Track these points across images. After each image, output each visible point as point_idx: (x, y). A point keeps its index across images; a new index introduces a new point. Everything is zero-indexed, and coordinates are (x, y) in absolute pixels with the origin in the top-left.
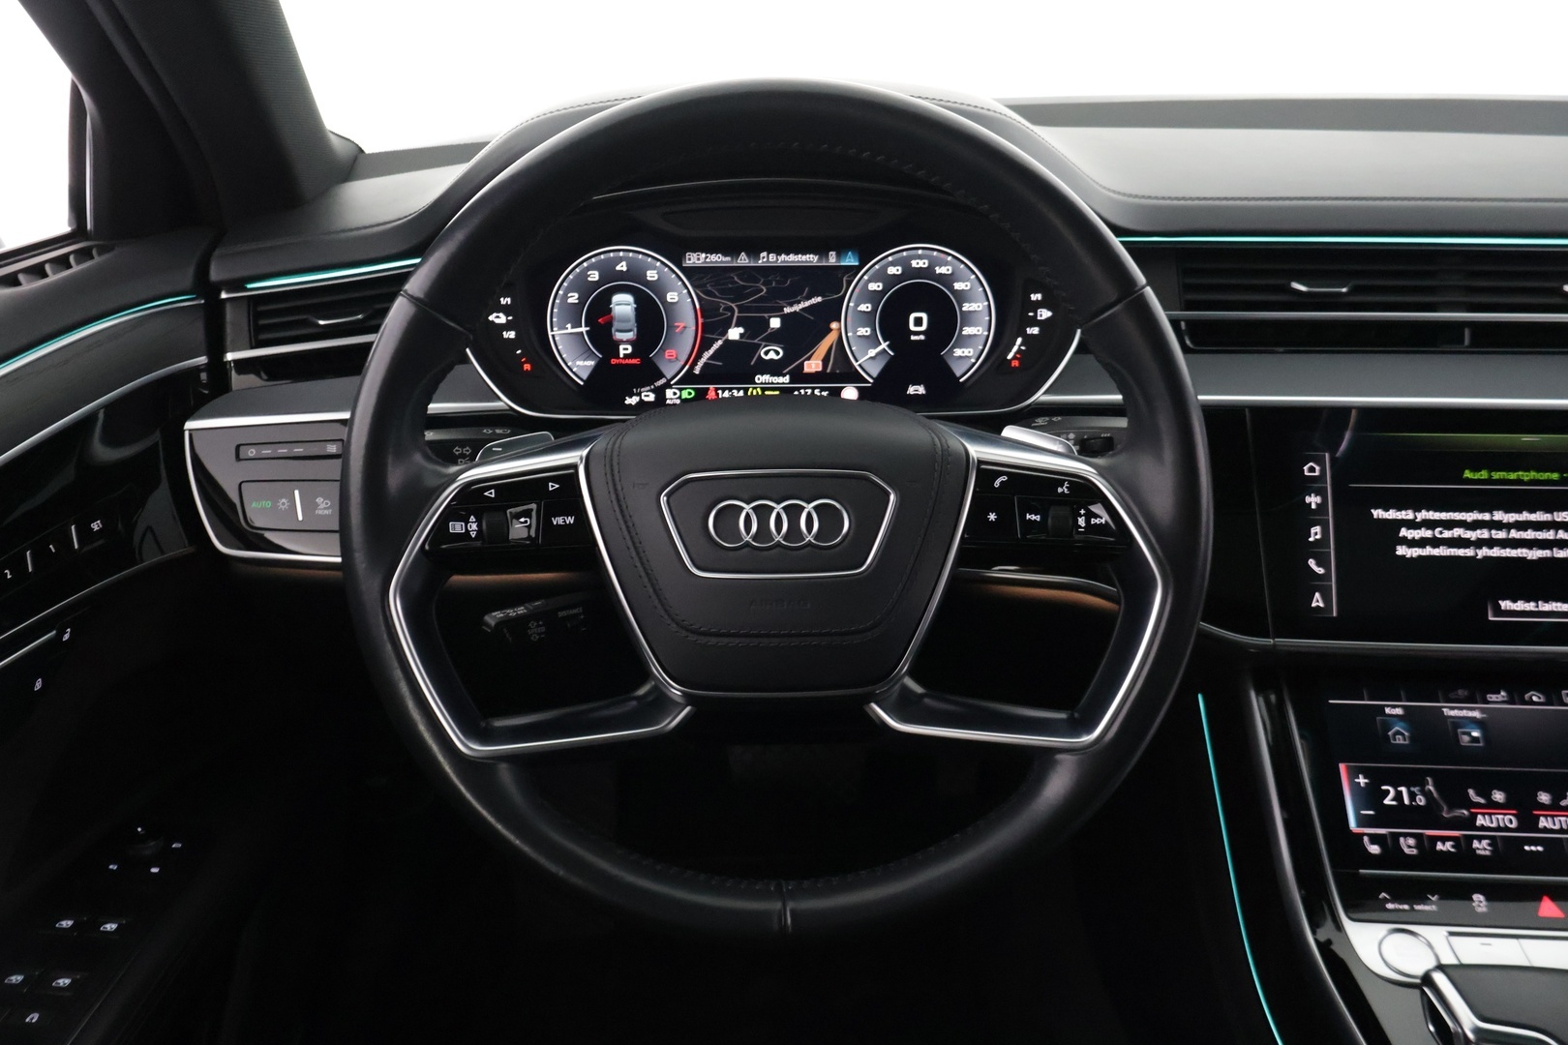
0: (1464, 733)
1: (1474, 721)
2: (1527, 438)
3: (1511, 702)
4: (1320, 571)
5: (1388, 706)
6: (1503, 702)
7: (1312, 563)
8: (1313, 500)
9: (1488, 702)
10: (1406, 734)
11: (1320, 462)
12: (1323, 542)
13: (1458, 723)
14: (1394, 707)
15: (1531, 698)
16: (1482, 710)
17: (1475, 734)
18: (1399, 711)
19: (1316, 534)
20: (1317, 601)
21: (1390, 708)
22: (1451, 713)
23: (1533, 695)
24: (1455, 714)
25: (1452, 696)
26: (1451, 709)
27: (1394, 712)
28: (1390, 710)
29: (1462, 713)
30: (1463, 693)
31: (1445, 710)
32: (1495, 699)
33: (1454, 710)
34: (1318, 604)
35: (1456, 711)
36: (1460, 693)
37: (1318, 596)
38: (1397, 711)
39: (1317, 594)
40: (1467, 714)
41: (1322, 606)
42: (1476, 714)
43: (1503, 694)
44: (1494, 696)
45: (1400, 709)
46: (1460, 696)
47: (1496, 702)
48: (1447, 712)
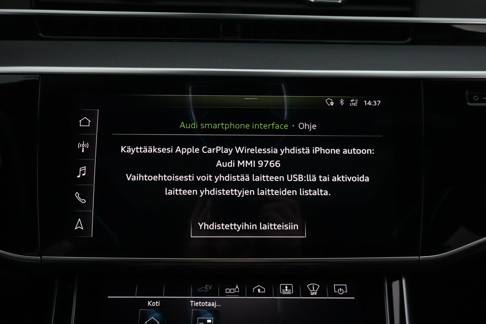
0: (201, 321)
1: (211, 309)
2: (248, 98)
3: (240, 294)
4: (83, 201)
5: (150, 299)
6: (235, 294)
7: (77, 195)
8: (83, 146)
9: (225, 295)
10: (158, 322)
11: (92, 116)
12: (87, 179)
13: (199, 312)
14: (155, 300)
15: (256, 290)
16: (218, 301)
17: (209, 321)
18: (157, 304)
19: (83, 172)
20: (79, 226)
21: (151, 301)
22: (196, 304)
23: (259, 288)
24: (199, 305)
25: (200, 290)
26: (197, 300)
27: (154, 304)
28: (151, 303)
29: (203, 304)
30: (208, 288)
31: (192, 302)
32: (230, 292)
33: (198, 302)
34: (79, 228)
35: (200, 303)
36: (207, 288)
37: (79, 221)
38: (156, 303)
39: (79, 219)
40: (207, 304)
41: (82, 229)
42: (214, 304)
43: (237, 287)
44: (230, 290)
45: (158, 302)
46: (206, 290)
47: (230, 294)
48: (193, 303)
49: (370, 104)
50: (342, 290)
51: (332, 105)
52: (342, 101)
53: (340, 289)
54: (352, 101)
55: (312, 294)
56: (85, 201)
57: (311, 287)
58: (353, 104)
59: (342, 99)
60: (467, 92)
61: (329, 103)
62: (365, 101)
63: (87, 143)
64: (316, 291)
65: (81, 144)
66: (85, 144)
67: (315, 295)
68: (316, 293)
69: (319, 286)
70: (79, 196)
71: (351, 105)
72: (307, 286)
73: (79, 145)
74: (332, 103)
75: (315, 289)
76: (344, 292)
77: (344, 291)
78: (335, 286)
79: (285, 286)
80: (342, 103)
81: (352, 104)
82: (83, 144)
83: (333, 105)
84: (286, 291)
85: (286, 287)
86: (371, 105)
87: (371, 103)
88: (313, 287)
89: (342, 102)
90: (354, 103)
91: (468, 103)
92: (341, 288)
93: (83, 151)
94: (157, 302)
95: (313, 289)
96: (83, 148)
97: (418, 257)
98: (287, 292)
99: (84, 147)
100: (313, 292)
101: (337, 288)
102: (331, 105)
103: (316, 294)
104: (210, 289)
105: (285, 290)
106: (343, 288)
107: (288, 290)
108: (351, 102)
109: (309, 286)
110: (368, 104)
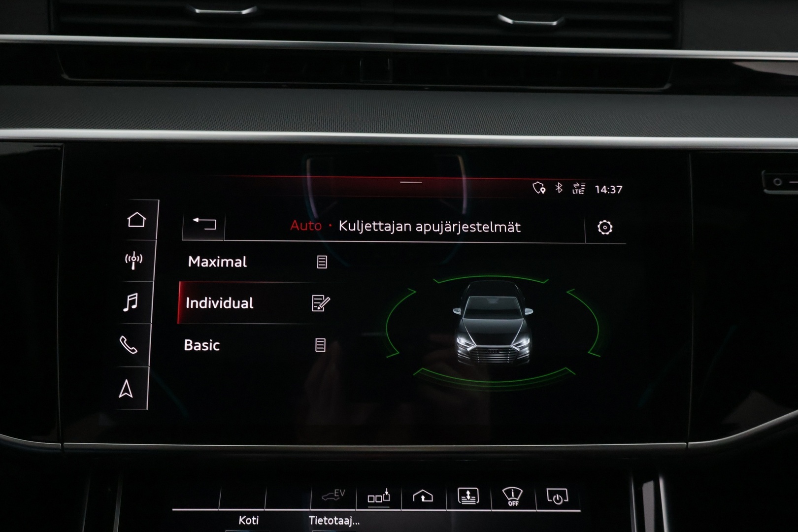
1: (343, 530)
3: (393, 505)
4: (133, 351)
5: (242, 514)
6: (384, 504)
7: (123, 340)
8: (134, 259)
9: (366, 505)
11: (148, 211)
12: (140, 314)
14: (250, 515)
15: (419, 497)
16: (356, 517)
18: (254, 520)
19: (132, 303)
20: (126, 391)
21: (245, 517)
22: (319, 521)
23: (423, 493)
24: (323, 522)
25: (325, 498)
26: (320, 515)
27: (249, 521)
28: (244, 520)
29: (331, 521)
30: (339, 494)
31: (312, 517)
32: (375, 501)
33: (323, 518)
34: (126, 395)
35: (325, 519)
36: (336, 494)
37: (126, 384)
38: (252, 520)
39: (127, 381)
40: (337, 521)
41: (131, 396)
42: (348, 521)
43: (387, 493)
44: (375, 497)
45: (256, 517)
46: (336, 498)
47: (375, 504)
48: (314, 519)
49: (605, 191)
50: (559, 498)
51: (543, 192)
52: (560, 185)
53: (557, 495)
54: (575, 186)
55: (510, 503)
56: (137, 351)
57: (509, 493)
58: (578, 191)
59: (559, 183)
60: (763, 172)
61: (539, 190)
62: (598, 187)
63: (141, 255)
64: (518, 499)
65: (130, 257)
66: (136, 256)
67: (515, 505)
68: (516, 502)
69: (522, 491)
70: (126, 342)
71: (573, 193)
72: (503, 491)
73: (127, 258)
74: (543, 190)
75: (516, 496)
76: (564, 501)
77: (563, 499)
78: (549, 490)
79: (466, 490)
80: (560, 190)
81: (575, 191)
82: (134, 257)
83: (545, 192)
84: (468, 500)
85: (468, 493)
86: (607, 192)
87: (607, 189)
88: (513, 493)
89: (559, 188)
90: (579, 189)
91: (766, 191)
92: (559, 495)
93: (133, 268)
94: (254, 518)
95: (513, 496)
96: (133, 263)
97: (686, 444)
98: (470, 500)
99: (136, 262)
100: (512, 500)
101: (552, 494)
102: (541, 192)
103: (517, 504)
104: (342, 495)
105: (466, 498)
106: (562, 494)
107: (471, 498)
108: (574, 188)
109: (505, 491)
110: (602, 191)
